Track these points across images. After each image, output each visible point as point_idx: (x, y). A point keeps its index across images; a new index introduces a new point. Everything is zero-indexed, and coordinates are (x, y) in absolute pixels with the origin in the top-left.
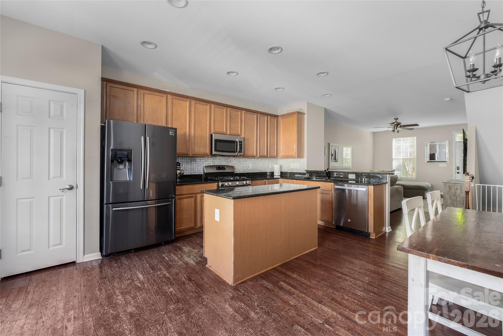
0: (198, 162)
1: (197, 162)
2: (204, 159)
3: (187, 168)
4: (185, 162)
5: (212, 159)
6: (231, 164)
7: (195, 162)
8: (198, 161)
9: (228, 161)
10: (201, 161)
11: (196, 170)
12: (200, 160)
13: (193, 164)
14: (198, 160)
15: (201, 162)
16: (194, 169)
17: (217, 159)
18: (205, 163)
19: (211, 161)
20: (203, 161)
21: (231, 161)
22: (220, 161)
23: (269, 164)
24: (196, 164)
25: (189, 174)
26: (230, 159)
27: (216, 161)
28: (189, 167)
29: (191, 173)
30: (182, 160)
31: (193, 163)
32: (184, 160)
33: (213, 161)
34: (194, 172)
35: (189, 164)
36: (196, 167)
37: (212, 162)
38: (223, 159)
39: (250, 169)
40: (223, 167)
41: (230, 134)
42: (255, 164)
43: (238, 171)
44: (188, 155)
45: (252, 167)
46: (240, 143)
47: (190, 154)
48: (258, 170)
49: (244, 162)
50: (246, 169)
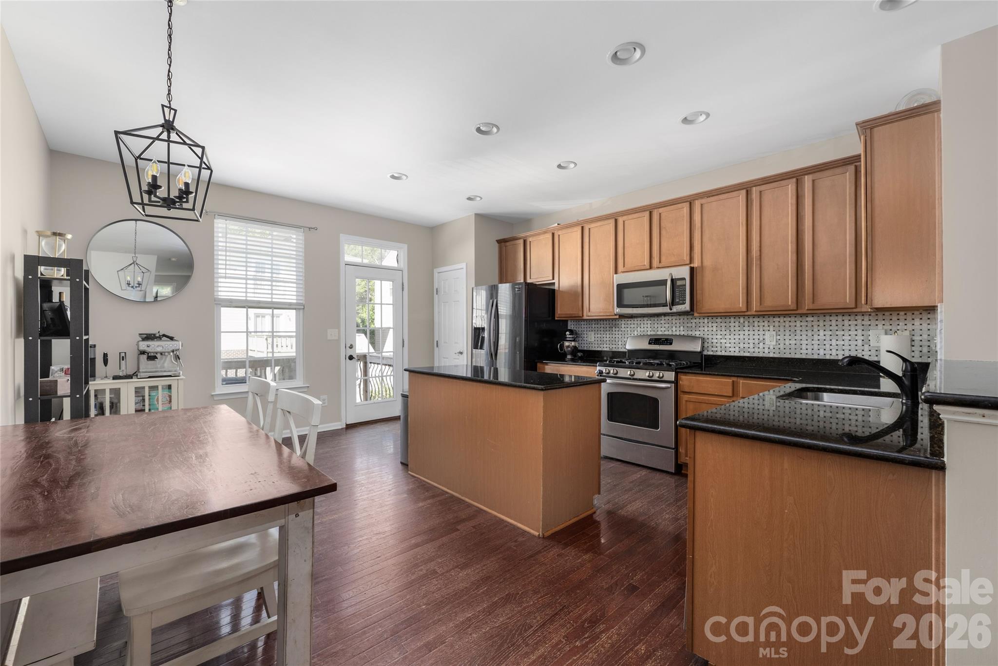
0: (624, 329)
1: (622, 329)
2: (635, 322)
3: (605, 339)
4: (602, 329)
5: (650, 322)
6: (699, 333)
7: (617, 329)
8: (623, 327)
9: (689, 325)
10: (629, 327)
11: (620, 344)
12: (626, 326)
13: (615, 333)
14: (623, 325)
15: (628, 329)
16: (617, 341)
17: (662, 322)
18: (636, 331)
19: (649, 326)
20: (632, 326)
21: (699, 325)
22: (668, 325)
23: (870, 333)
24: (620, 333)
26: (695, 321)
27: (659, 326)
28: (608, 337)
29: (611, 348)
30: (597, 326)
31: (614, 330)
32: (599, 326)
34: (617, 346)
35: (608, 333)
36: (620, 337)
37: (650, 329)
38: (678, 321)
39: (768, 346)
40: (667, 340)
41: (660, 267)
42: (788, 333)
43: (723, 352)
44: (580, 317)
45: (774, 343)
46: (679, 283)
47: (583, 316)
48: (806, 352)
49: (744, 328)
50: (751, 346)
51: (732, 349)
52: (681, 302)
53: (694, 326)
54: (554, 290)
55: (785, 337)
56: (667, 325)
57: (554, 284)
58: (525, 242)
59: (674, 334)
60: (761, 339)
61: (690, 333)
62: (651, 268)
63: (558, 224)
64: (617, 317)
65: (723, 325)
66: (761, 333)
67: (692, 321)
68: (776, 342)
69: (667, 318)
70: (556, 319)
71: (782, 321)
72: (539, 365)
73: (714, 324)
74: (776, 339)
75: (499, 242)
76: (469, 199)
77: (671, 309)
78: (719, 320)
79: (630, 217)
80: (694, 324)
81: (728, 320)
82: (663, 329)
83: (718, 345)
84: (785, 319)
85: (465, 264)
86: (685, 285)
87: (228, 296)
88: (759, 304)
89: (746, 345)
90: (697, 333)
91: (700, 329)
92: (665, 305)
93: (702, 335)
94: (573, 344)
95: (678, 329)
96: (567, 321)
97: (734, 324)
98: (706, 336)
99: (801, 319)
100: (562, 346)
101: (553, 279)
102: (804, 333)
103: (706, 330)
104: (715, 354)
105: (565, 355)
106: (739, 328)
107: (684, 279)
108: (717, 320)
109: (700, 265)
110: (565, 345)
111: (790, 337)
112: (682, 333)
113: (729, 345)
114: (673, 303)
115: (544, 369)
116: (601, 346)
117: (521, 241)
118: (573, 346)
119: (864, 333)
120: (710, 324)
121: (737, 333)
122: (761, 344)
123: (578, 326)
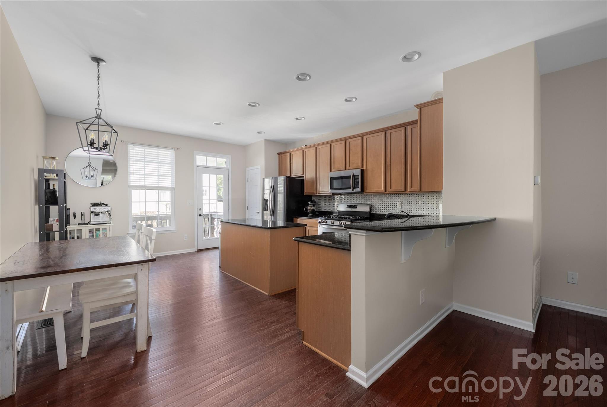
1: (336, 200)
3: (329, 205)
4: (327, 200)
9: (365, 198)
11: (335, 208)
13: (333, 202)
14: (336, 198)
17: (354, 197)
21: (370, 198)
24: (335, 202)
25: (330, 211)
26: (368, 196)
27: (353, 198)
30: (325, 199)
33: (350, 198)
35: (330, 202)
36: (335, 205)
37: (349, 200)
39: (398, 209)
40: (355, 206)
41: (349, 169)
42: (406, 203)
43: (380, 212)
44: (315, 194)
45: (400, 207)
46: (356, 177)
47: (316, 193)
48: (414, 212)
49: (389, 200)
50: (391, 209)
51: (383, 211)
52: (357, 187)
53: (367, 199)
54: (303, 180)
55: (405, 205)
56: (356, 198)
57: (303, 177)
58: (290, 154)
59: (359, 203)
60: (395, 205)
61: (366, 202)
62: (346, 169)
63: (306, 146)
64: (331, 194)
65: (380, 198)
66: (395, 202)
67: (366, 196)
68: (402, 207)
69: (356, 195)
70: (305, 195)
71: (404, 197)
72: (294, 219)
73: (376, 198)
74: (402, 205)
75: (278, 154)
76: (258, 133)
77: (353, 191)
78: (378, 196)
79: (337, 143)
80: (367, 197)
81: (382, 196)
82: (354, 200)
83: (378, 208)
84: (405, 196)
85: (260, 166)
86: (359, 179)
87: (135, 184)
88: (390, 188)
89: (389, 209)
90: (369, 202)
91: (370, 200)
92: (350, 188)
93: (371, 204)
94: (312, 208)
95: (361, 201)
96: (312, 196)
97: (384, 198)
98: (372, 204)
99: (412, 196)
100: (306, 209)
101: (303, 174)
102: (413, 202)
103: (372, 201)
104: (376, 213)
105: (308, 214)
106: (386, 200)
107: (358, 175)
108: (377, 196)
109: (366, 168)
110: (308, 209)
111: (407, 205)
112: (362, 202)
113: (382, 209)
114: (354, 187)
115: (296, 221)
116: (327, 209)
117: (289, 154)
118: (312, 209)
119: (437, 202)
120: (374, 198)
121: (385, 202)
122: (395, 208)
123: (317, 199)
